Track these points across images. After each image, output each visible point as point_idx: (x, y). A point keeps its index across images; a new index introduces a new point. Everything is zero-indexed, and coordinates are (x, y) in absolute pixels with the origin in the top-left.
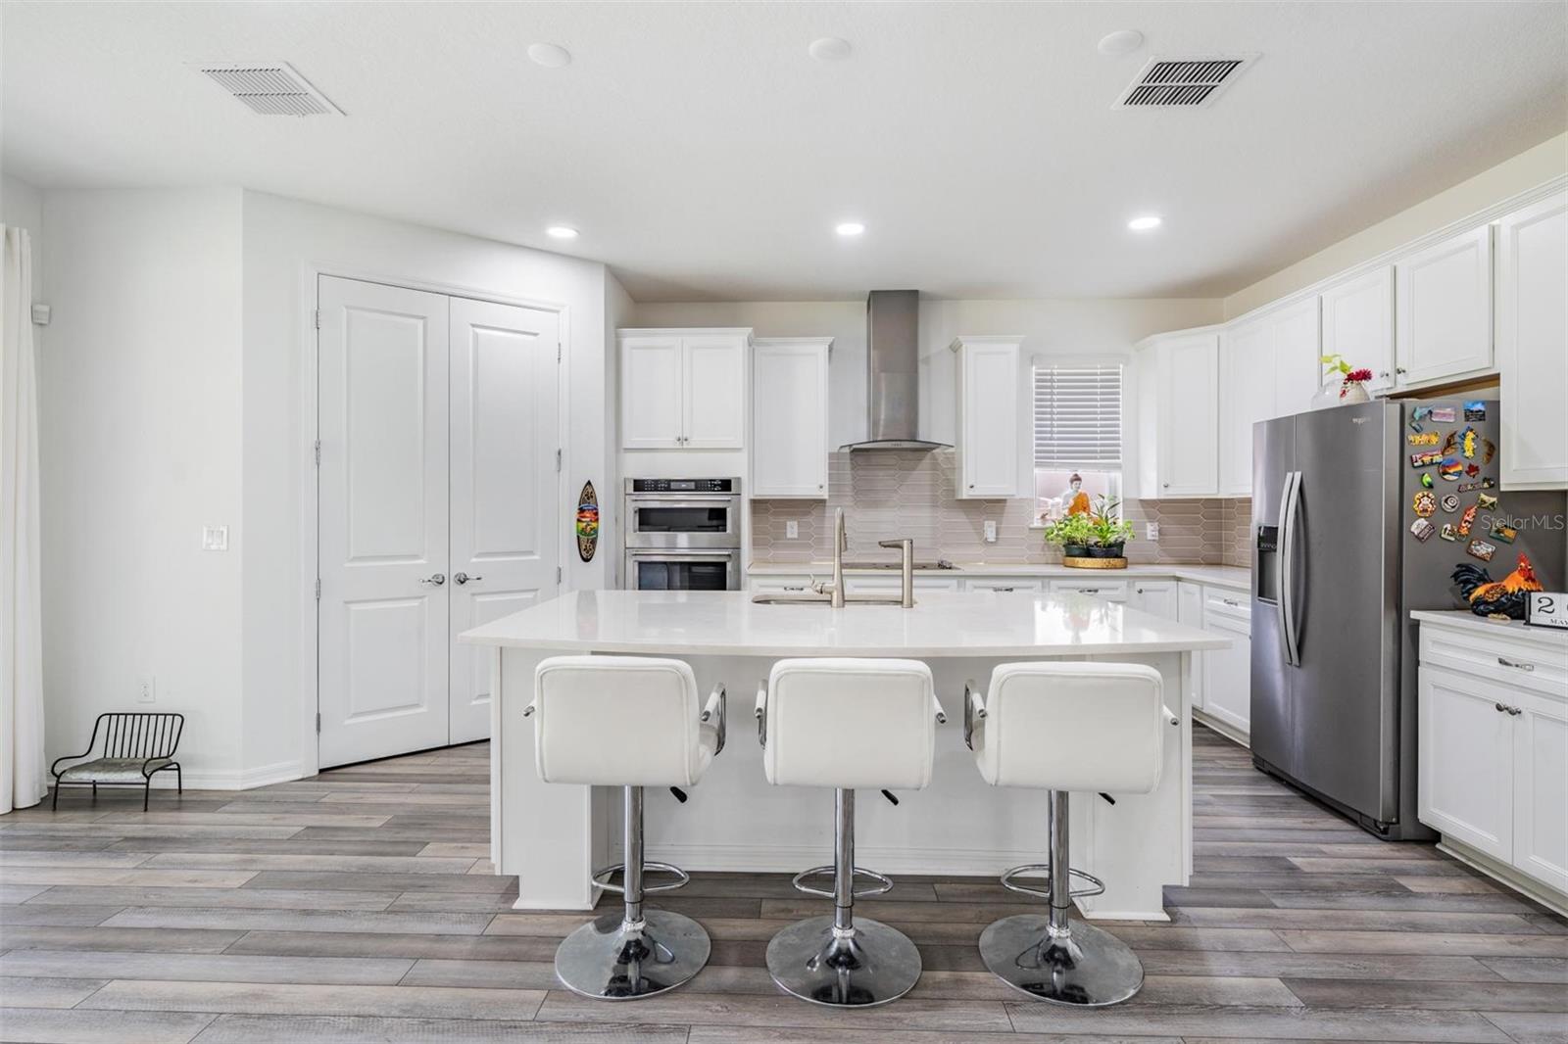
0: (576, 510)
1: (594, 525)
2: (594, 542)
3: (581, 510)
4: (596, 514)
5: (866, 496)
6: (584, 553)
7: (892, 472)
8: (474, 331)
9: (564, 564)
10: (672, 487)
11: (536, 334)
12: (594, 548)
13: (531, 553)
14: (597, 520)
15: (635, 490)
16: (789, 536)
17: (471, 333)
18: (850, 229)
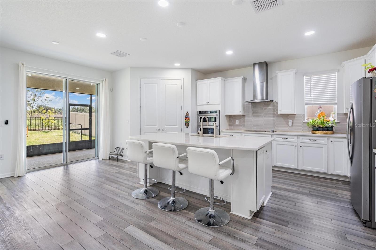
0: (185, 118)
1: (189, 120)
2: (189, 124)
3: (186, 117)
4: (189, 118)
5: (255, 114)
6: (186, 126)
7: (262, 108)
8: (166, 86)
9: (182, 128)
10: (206, 113)
11: (177, 84)
12: (189, 125)
13: (176, 126)
14: (189, 119)
15: (199, 113)
16: (237, 123)
17: (165, 86)
18: (229, 53)
